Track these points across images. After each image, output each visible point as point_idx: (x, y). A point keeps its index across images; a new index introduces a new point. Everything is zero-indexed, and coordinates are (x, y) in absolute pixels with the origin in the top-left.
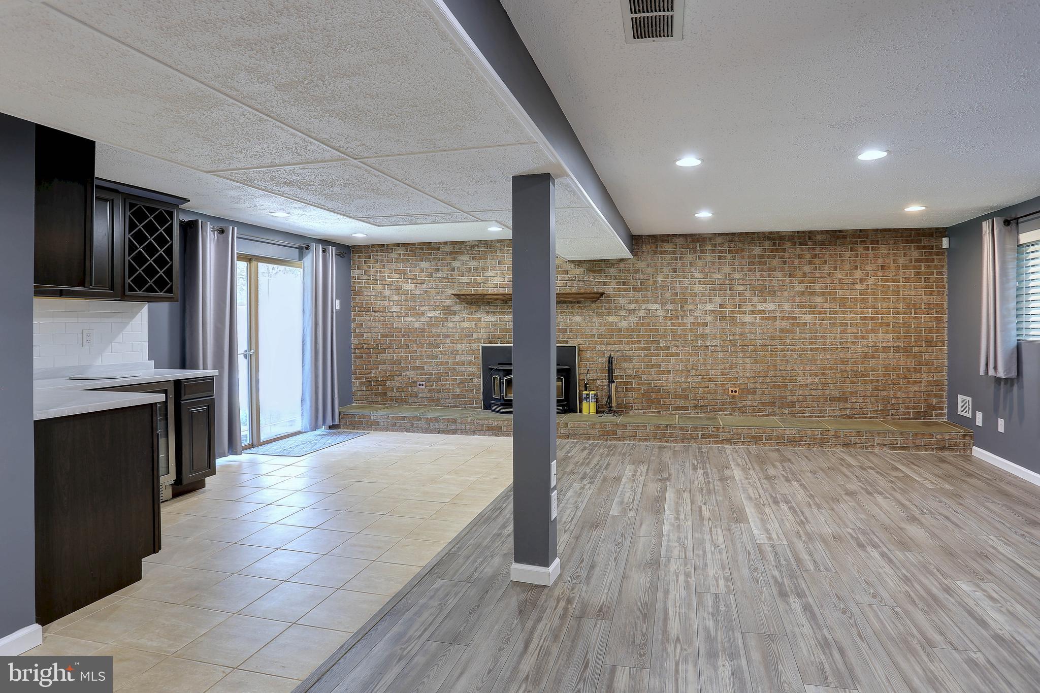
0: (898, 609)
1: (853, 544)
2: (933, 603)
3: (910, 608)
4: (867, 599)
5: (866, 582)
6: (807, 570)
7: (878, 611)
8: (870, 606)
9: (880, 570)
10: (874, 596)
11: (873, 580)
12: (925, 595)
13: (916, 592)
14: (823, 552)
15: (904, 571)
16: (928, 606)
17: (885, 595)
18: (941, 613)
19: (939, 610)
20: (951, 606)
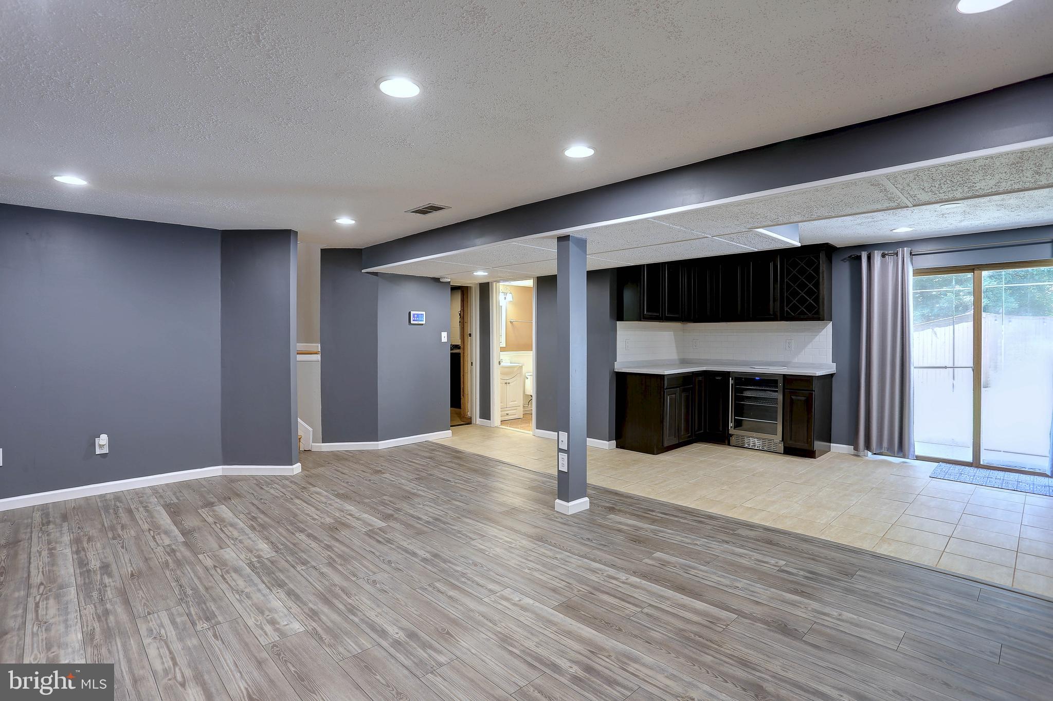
0: (354, 579)
1: (423, 634)
2: (327, 596)
3: (345, 584)
4: (379, 577)
5: (386, 591)
6: (439, 580)
7: (367, 572)
8: (375, 573)
9: (380, 611)
10: (374, 581)
11: (381, 597)
12: (335, 601)
13: (342, 601)
14: (444, 606)
15: (356, 620)
16: (331, 591)
17: (368, 587)
18: (321, 589)
19: (322, 590)
20: (312, 598)
